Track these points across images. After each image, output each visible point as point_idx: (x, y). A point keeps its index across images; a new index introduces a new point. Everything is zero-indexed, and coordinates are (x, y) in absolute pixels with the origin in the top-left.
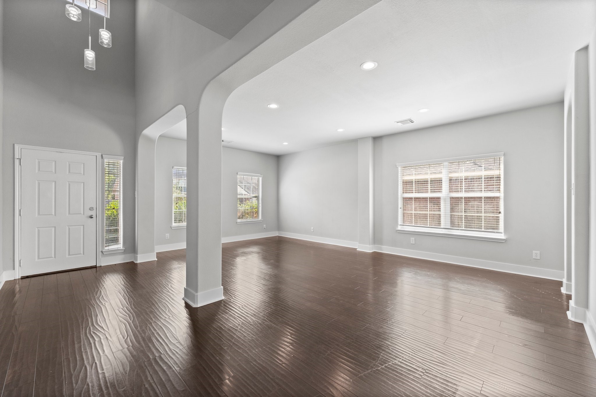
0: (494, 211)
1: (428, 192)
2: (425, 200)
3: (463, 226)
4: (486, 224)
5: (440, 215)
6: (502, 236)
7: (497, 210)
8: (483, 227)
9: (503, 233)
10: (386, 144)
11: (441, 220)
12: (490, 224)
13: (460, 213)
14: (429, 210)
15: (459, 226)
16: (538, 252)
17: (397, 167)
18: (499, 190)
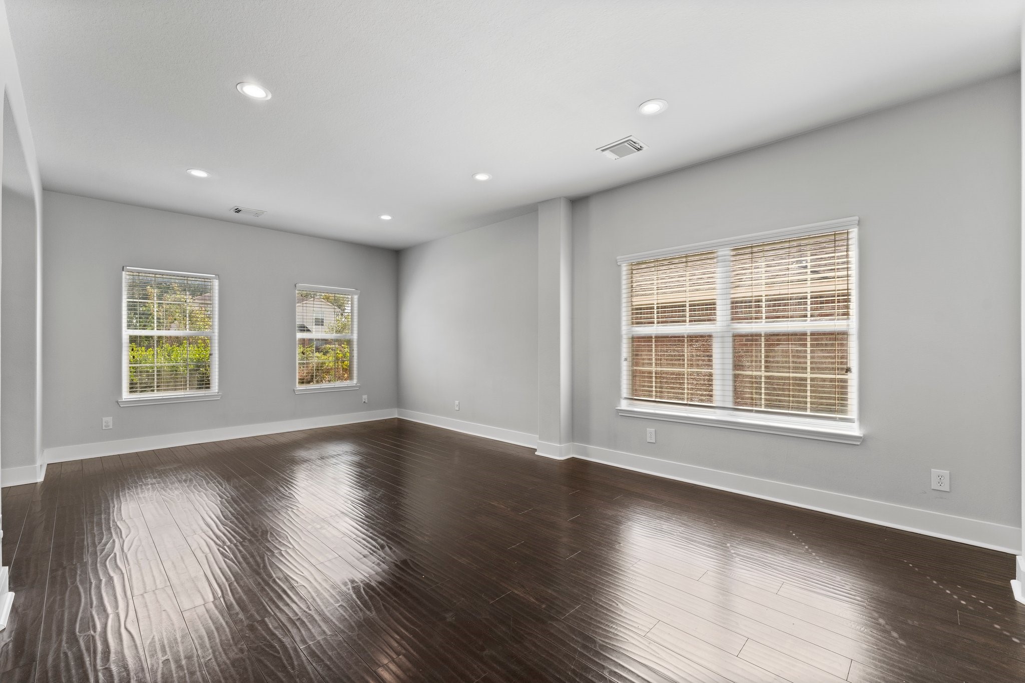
0: (834, 366)
1: (685, 321)
2: (679, 341)
3: (763, 402)
4: (816, 397)
5: (711, 375)
6: (854, 430)
7: (842, 363)
8: (809, 405)
9: (856, 420)
10: (596, 211)
11: (714, 387)
12: (826, 398)
13: (756, 371)
14: (686, 365)
15: (753, 402)
16: (946, 473)
17: (619, 263)
18: (847, 314)
